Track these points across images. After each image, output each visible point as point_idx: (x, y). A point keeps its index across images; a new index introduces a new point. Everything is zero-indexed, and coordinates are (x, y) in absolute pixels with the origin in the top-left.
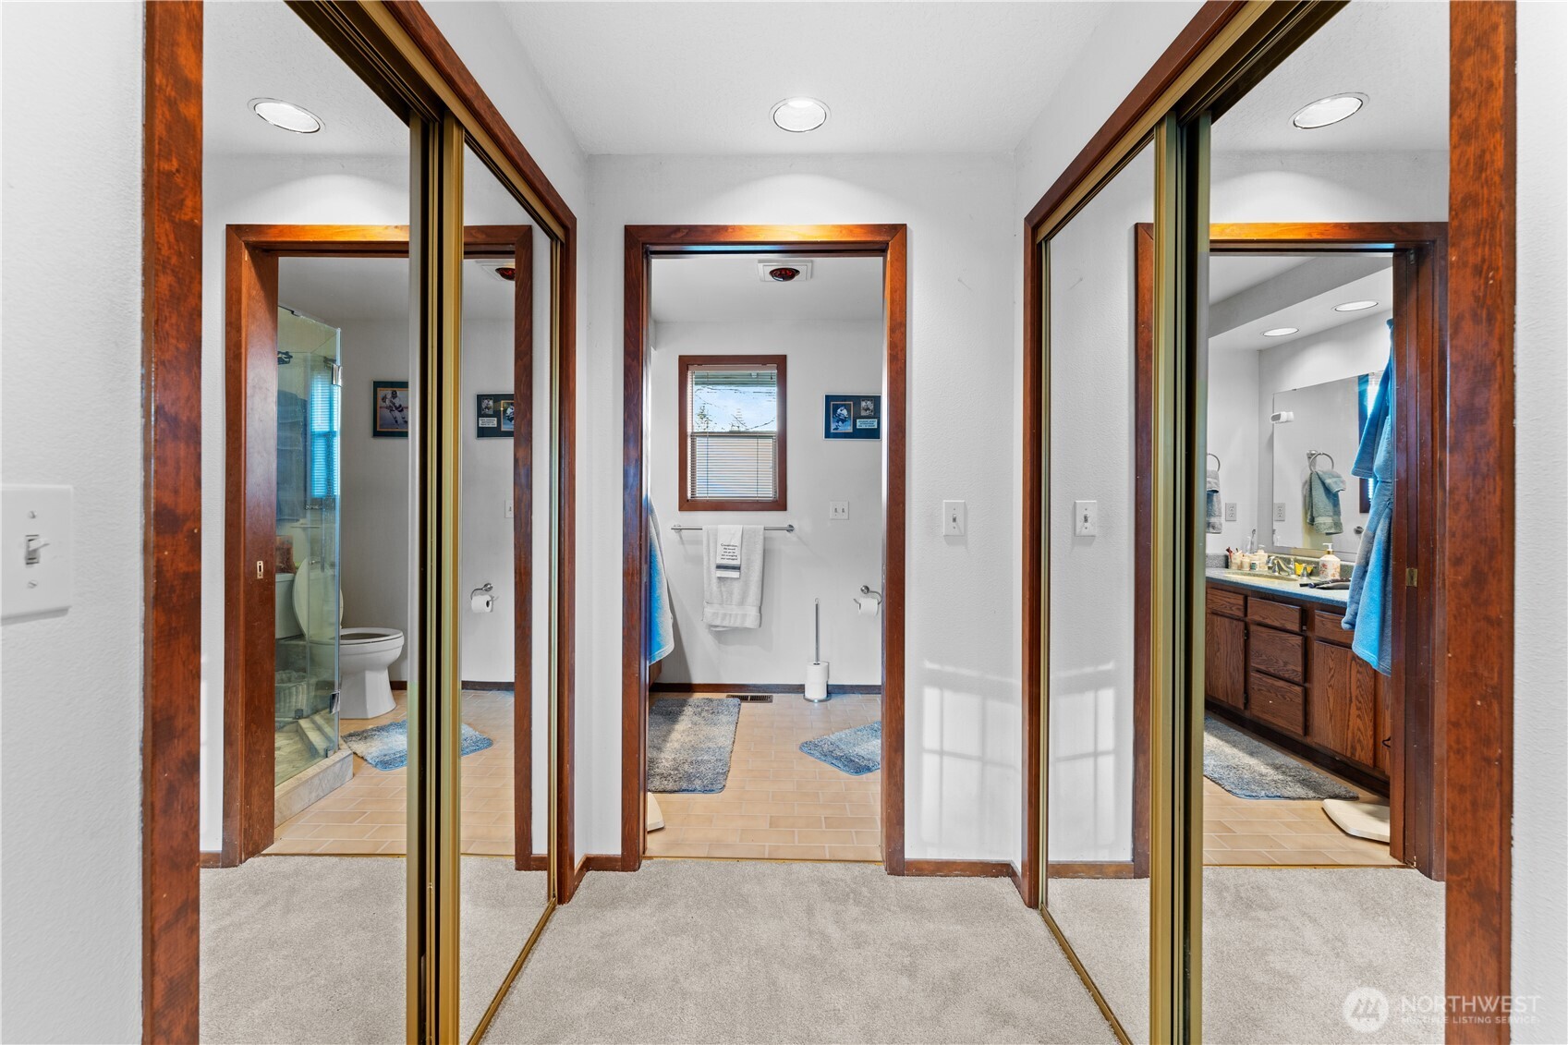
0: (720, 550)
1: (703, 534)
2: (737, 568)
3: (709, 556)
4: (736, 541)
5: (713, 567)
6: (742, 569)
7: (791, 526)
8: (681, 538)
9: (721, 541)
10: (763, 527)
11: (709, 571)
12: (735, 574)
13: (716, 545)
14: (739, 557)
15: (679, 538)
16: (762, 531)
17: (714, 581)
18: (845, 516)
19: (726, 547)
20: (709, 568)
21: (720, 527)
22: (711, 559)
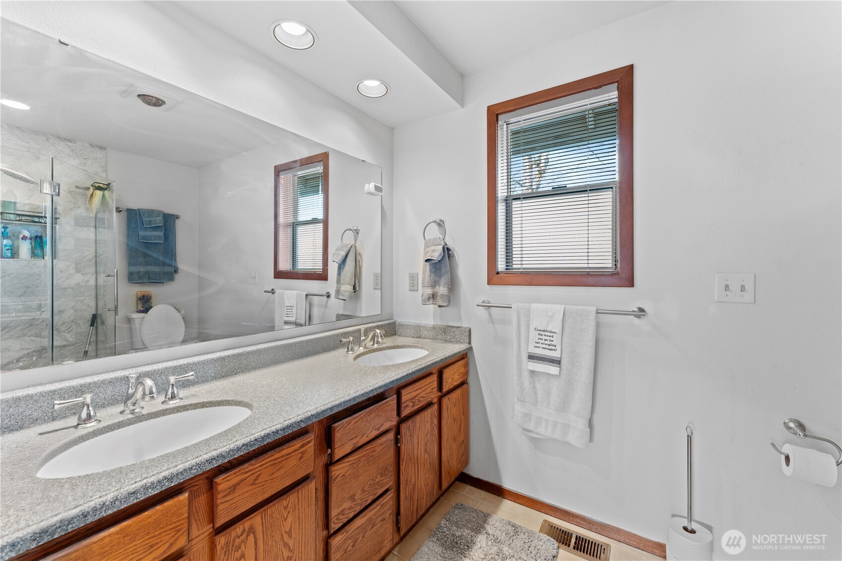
0: (534, 335)
1: (513, 313)
2: (557, 362)
3: (519, 341)
4: (555, 326)
5: (525, 357)
6: (563, 363)
7: (641, 310)
8: (490, 316)
9: (534, 324)
10: (594, 309)
11: (519, 362)
12: (553, 370)
13: (528, 328)
14: (558, 348)
15: (488, 315)
16: (593, 316)
17: (526, 374)
18: (748, 297)
19: (541, 332)
20: (519, 356)
21: (534, 306)
22: (523, 345)
